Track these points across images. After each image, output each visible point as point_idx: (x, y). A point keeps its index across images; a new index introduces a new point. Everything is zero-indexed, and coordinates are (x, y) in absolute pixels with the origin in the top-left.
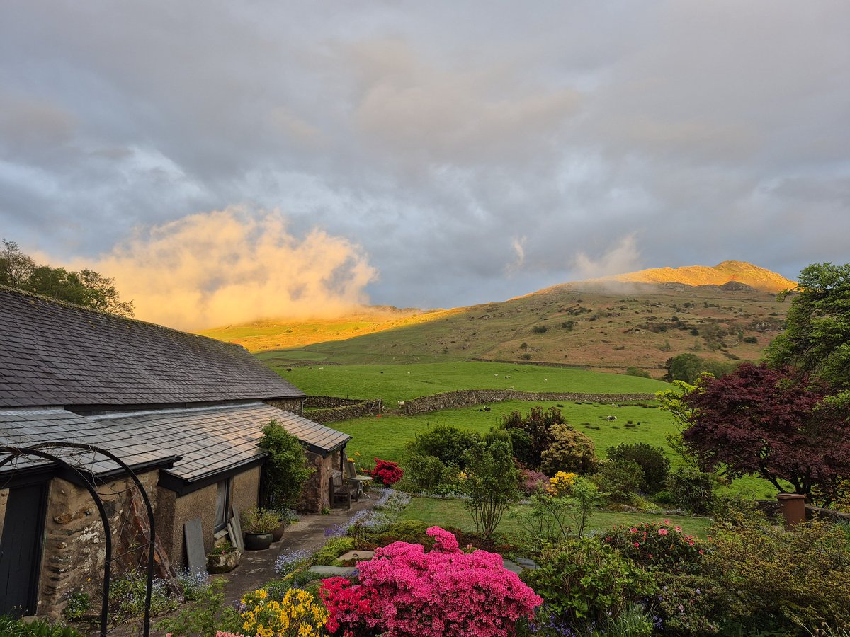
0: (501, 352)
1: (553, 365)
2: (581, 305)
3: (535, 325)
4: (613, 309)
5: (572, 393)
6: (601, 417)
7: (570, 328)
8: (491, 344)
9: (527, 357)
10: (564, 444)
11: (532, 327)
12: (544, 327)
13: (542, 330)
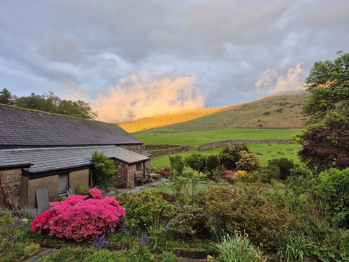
0: (249, 124)
1: (272, 128)
2: (286, 101)
3: (264, 111)
4: (301, 102)
5: (276, 140)
7: (281, 112)
8: (244, 121)
9: (261, 126)
11: (263, 112)
12: (268, 112)
13: (268, 114)
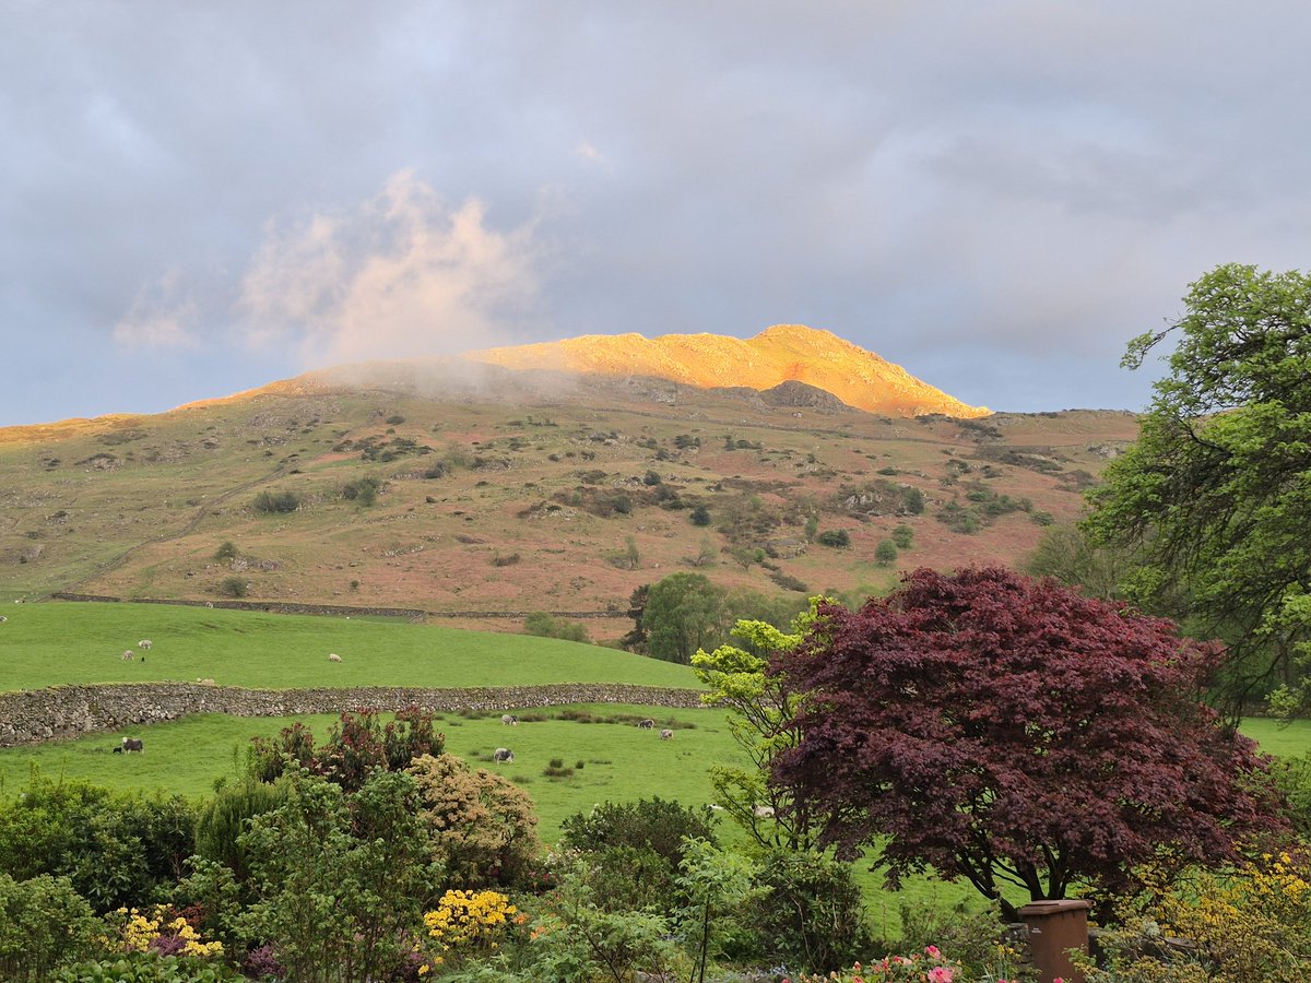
0: (150, 574)
1: (313, 610)
2: (401, 432)
3: (261, 489)
4: (490, 446)
5: (385, 690)
6: (475, 754)
7: (369, 500)
8: (117, 548)
9: (235, 588)
10: (454, 811)
11: (253, 494)
12: (289, 496)
13: (282, 506)
